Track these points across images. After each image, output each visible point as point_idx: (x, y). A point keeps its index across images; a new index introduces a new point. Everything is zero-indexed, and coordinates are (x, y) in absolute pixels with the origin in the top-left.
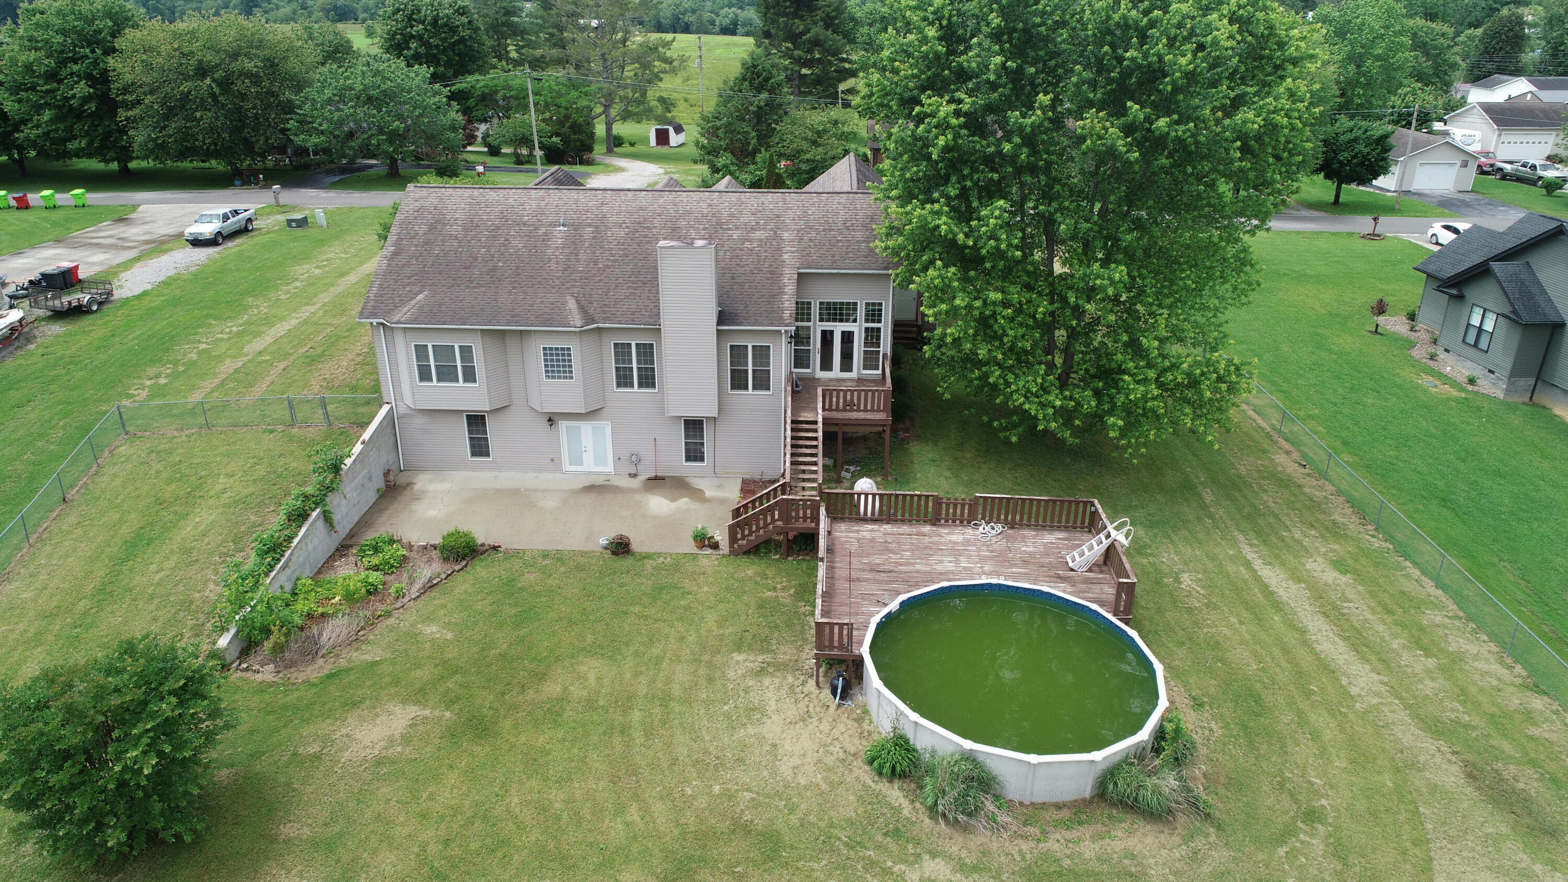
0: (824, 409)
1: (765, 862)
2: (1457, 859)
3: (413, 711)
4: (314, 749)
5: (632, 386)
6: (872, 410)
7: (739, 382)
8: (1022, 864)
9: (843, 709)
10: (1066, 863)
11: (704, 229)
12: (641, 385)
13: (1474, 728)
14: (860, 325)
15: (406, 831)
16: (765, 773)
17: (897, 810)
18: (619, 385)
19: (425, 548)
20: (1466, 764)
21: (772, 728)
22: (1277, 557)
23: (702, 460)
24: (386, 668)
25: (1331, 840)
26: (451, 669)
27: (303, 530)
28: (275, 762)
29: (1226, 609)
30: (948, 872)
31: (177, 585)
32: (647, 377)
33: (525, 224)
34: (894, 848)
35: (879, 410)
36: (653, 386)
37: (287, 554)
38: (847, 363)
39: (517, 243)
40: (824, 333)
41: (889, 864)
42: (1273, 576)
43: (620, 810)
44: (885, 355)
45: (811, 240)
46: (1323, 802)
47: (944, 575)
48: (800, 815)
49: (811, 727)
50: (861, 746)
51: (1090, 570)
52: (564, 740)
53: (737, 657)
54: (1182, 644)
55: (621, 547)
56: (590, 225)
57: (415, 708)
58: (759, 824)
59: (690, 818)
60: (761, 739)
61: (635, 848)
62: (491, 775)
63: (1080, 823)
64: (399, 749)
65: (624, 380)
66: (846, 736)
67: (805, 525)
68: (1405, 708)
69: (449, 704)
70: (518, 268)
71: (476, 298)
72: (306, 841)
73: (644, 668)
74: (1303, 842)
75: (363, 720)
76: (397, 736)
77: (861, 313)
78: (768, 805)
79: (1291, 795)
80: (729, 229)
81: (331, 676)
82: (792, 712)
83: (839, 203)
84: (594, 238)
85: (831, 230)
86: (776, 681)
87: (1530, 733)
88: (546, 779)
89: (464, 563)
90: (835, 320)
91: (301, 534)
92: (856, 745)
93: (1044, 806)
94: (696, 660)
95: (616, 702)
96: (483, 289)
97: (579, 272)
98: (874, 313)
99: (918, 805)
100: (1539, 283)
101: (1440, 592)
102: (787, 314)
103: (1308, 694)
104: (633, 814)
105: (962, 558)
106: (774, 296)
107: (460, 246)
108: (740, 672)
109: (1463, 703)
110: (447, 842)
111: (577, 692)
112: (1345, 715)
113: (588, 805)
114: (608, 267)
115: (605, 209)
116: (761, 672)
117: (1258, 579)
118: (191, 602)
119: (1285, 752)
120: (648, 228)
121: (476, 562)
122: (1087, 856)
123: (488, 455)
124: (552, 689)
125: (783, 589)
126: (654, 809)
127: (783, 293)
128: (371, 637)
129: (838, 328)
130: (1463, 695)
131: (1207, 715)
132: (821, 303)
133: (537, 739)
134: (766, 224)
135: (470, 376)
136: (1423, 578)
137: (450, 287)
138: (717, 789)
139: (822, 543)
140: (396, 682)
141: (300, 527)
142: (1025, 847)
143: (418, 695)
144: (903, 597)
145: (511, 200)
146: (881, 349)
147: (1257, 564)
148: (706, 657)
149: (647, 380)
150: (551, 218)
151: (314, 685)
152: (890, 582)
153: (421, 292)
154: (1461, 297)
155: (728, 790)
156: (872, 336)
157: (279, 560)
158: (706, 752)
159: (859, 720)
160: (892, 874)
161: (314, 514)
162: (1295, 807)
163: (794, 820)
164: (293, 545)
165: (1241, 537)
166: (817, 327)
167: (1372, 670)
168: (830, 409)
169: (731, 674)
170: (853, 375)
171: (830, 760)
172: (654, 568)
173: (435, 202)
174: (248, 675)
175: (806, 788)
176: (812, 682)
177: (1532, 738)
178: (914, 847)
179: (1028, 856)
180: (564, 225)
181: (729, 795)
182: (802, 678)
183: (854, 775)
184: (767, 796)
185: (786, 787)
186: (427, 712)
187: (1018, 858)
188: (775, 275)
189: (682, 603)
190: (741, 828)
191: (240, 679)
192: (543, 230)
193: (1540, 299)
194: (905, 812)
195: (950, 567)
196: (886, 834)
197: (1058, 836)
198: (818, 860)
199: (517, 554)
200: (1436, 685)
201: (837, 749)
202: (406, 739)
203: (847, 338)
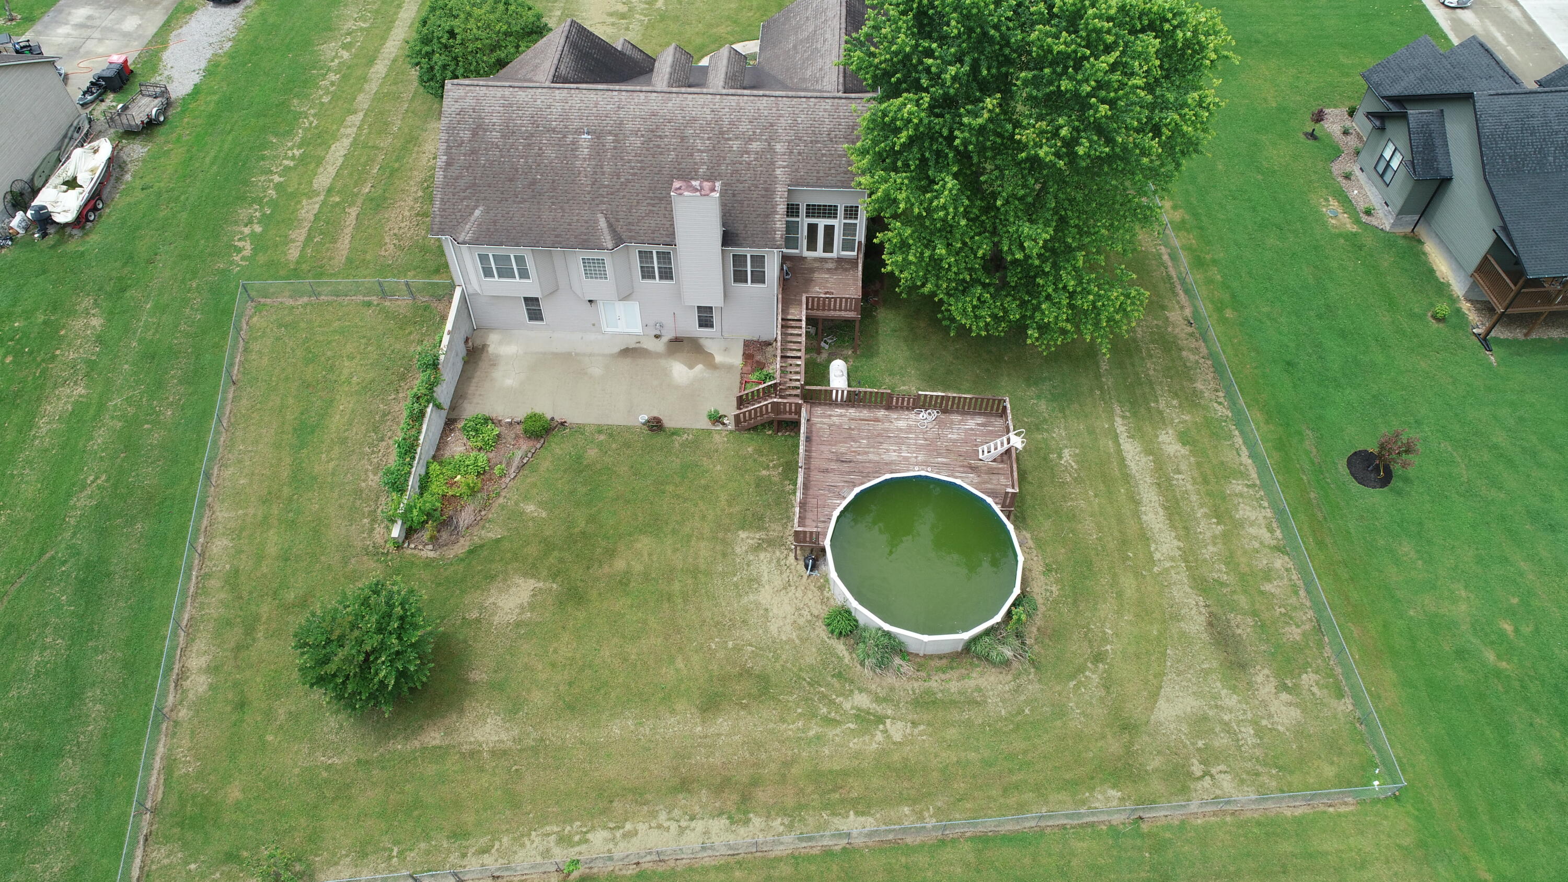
0: (807, 309)
1: (760, 696)
2: (1177, 687)
3: (532, 583)
4: (475, 615)
5: (654, 278)
6: (846, 310)
7: (740, 277)
8: (913, 697)
9: (812, 578)
10: (940, 695)
11: (709, 139)
12: (661, 278)
13: (1227, 585)
14: (840, 222)
15: (545, 676)
16: (761, 632)
17: (840, 659)
18: (643, 277)
19: (511, 424)
20: (1211, 614)
21: (765, 596)
22: (1140, 429)
23: (712, 326)
24: (506, 545)
25: (1105, 675)
26: (548, 546)
27: (425, 427)
28: (454, 625)
29: (1088, 482)
30: (868, 702)
31: (346, 474)
32: (666, 273)
33: (554, 130)
34: (837, 685)
35: (850, 310)
36: (672, 278)
37: (419, 451)
38: (828, 246)
39: (550, 153)
40: (810, 225)
41: (834, 697)
42: (1130, 449)
43: (672, 660)
44: (860, 243)
45: (799, 154)
46: (1109, 647)
47: (889, 466)
48: (782, 663)
49: (790, 594)
50: (821, 611)
51: (994, 461)
52: (632, 606)
53: (743, 534)
54: (1050, 517)
55: (655, 425)
56: (610, 133)
57: (532, 581)
58: (757, 670)
59: (714, 667)
60: (758, 604)
61: (683, 687)
62: (590, 634)
63: (952, 668)
64: (529, 614)
65: (647, 273)
66: (812, 602)
67: (790, 416)
68: (1187, 570)
69: (554, 576)
70: (554, 181)
71: (523, 216)
72: (486, 683)
73: (679, 545)
74: (1086, 677)
75: (500, 591)
76: (526, 604)
77: (841, 212)
78: (762, 656)
79: (1090, 641)
80: (730, 139)
81: (471, 552)
82: (778, 582)
83: (825, 110)
84: (615, 148)
85: (817, 142)
86: (768, 555)
87: (1262, 588)
88: (624, 637)
89: (542, 441)
90: (819, 217)
91: (424, 430)
92: (818, 609)
93: (932, 657)
94: (713, 538)
95: (663, 575)
96: (527, 205)
97: (606, 186)
98: (852, 212)
99: (854, 656)
100: (1444, 134)
101: (1250, 461)
102: (778, 235)
103: (1125, 559)
104: (680, 663)
105: (903, 447)
106: (767, 216)
107: (502, 156)
108: (744, 548)
109: (1227, 564)
110: (570, 684)
111: (638, 567)
112: (1144, 577)
113: (652, 656)
114: (628, 181)
115: (622, 114)
116: (757, 548)
117: (1119, 451)
118: (361, 491)
119: (1096, 609)
120: (660, 137)
121: (550, 438)
122: (952, 691)
123: (542, 319)
124: (620, 564)
125: (774, 466)
126: (692, 659)
127: (775, 212)
128: (490, 516)
129: (822, 223)
130: (1230, 560)
131: (1052, 579)
132: (808, 205)
133: (615, 605)
134: (761, 134)
135: (524, 274)
136: (1243, 448)
137: (499, 202)
138: (730, 644)
139: (803, 429)
140: (515, 558)
141: (421, 425)
142: (916, 685)
143: (531, 571)
144: (857, 490)
145: (539, 102)
146: (857, 238)
147: (1123, 439)
148: (720, 535)
149: (667, 274)
150: (576, 124)
151: (462, 560)
152: (850, 473)
153: (476, 207)
154: (1382, 129)
155: (738, 645)
156: (849, 229)
157: (414, 458)
158: (723, 615)
159: (821, 588)
160: (835, 704)
161: (429, 410)
162: (1089, 651)
163: (778, 666)
164: (421, 442)
165: (1118, 410)
166: (804, 222)
167: (1175, 538)
168: (812, 309)
169: (738, 550)
170: (834, 255)
171: (801, 621)
172: (681, 445)
173: (473, 103)
174: (416, 552)
175: (786, 642)
176: (792, 555)
177: (1262, 593)
178: (850, 685)
179: (917, 691)
180: (588, 133)
181: (737, 649)
182: (786, 552)
183: (817, 632)
184: (761, 649)
185: (774, 642)
186: (541, 584)
187: (911, 693)
188: (769, 193)
189: (703, 482)
190: (746, 673)
191: (412, 554)
192: (570, 138)
193: (1439, 151)
194: (846, 661)
195: (893, 456)
196: (833, 676)
197: (937, 678)
198: (792, 693)
199: (579, 429)
200: (1215, 549)
201: (806, 613)
202: (532, 607)
203: (829, 230)
